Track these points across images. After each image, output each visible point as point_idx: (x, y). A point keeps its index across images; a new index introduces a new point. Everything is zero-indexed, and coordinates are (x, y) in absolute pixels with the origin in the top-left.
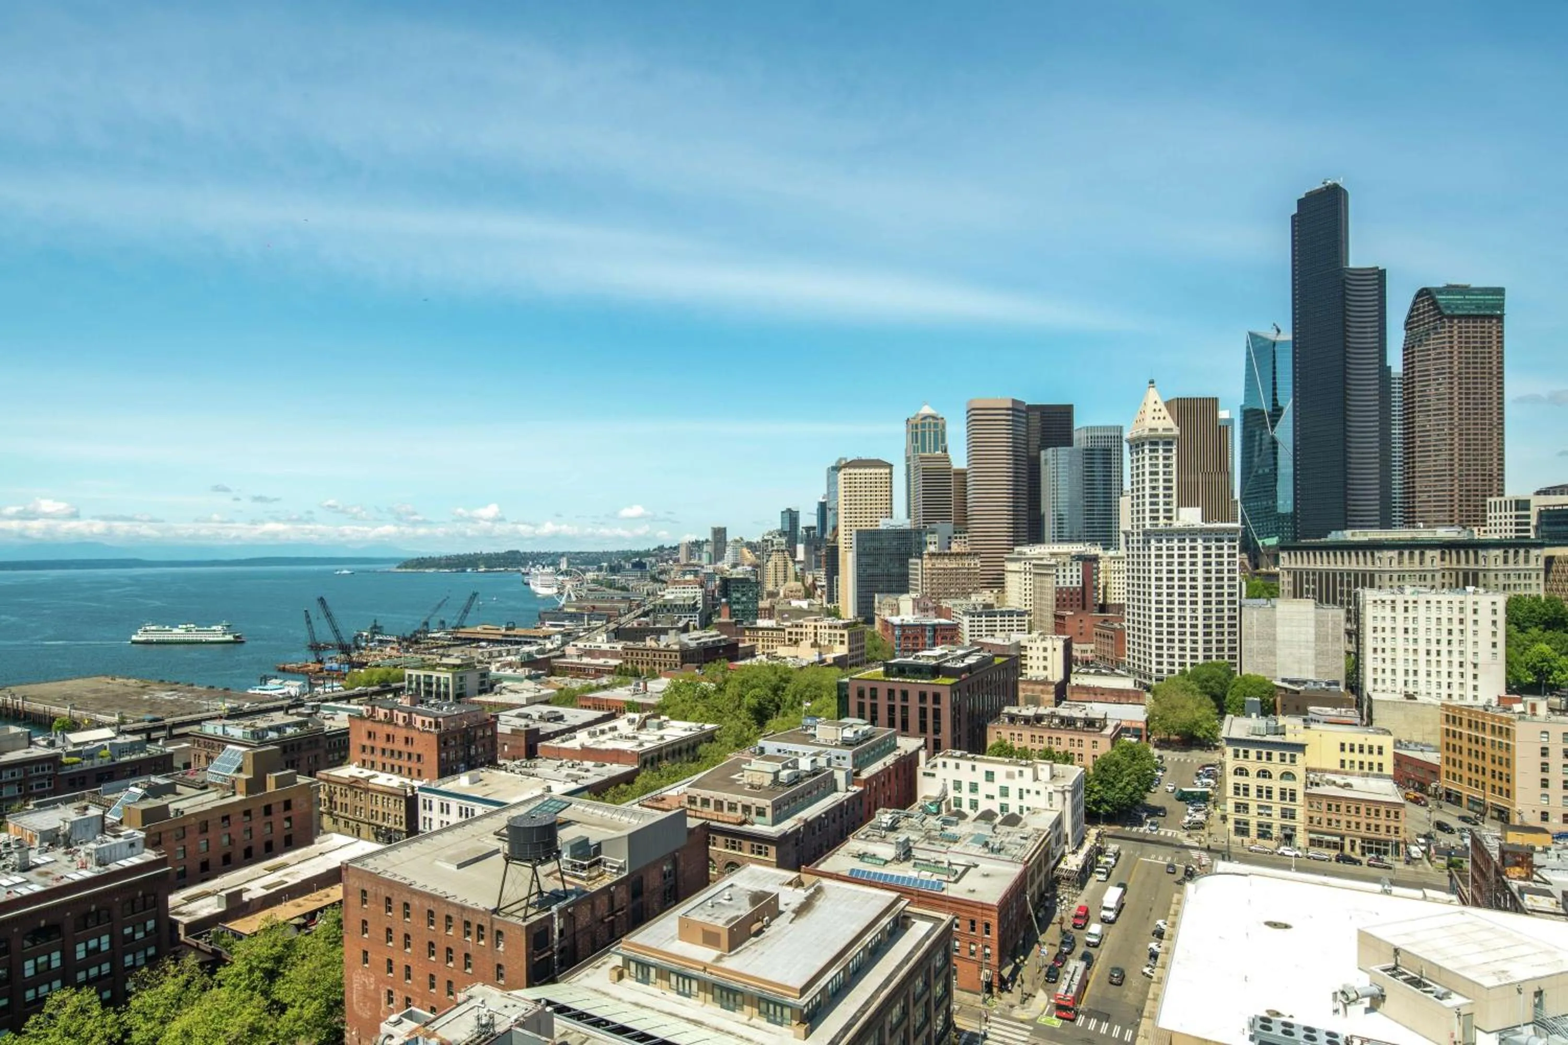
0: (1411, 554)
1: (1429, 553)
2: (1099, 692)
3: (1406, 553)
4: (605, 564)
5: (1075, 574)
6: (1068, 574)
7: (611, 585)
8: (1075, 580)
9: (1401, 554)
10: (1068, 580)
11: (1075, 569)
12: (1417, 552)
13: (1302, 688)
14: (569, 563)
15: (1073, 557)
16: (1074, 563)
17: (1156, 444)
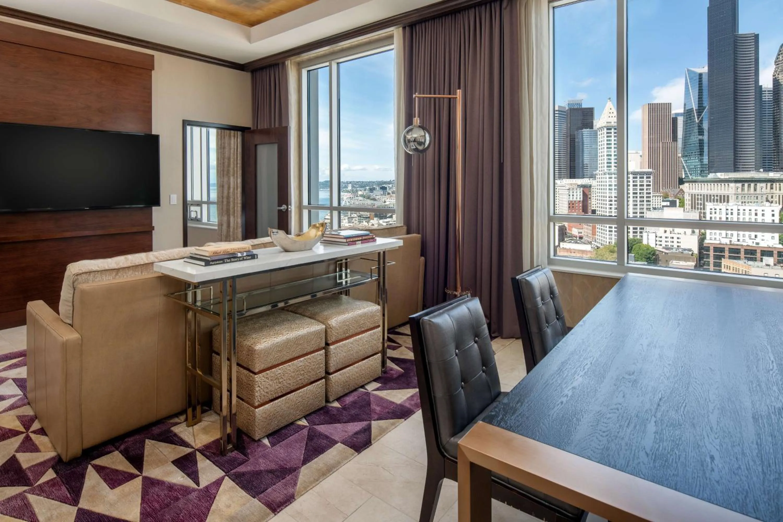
0: (749, 186)
1: (759, 185)
2: (573, 251)
3: (746, 185)
4: (367, 188)
5: (578, 194)
6: (575, 194)
7: (369, 198)
8: (578, 197)
9: (743, 185)
10: (575, 197)
11: (578, 192)
12: (752, 185)
13: (670, 251)
14: (353, 187)
15: (578, 186)
16: (578, 189)
17: (610, 129)
